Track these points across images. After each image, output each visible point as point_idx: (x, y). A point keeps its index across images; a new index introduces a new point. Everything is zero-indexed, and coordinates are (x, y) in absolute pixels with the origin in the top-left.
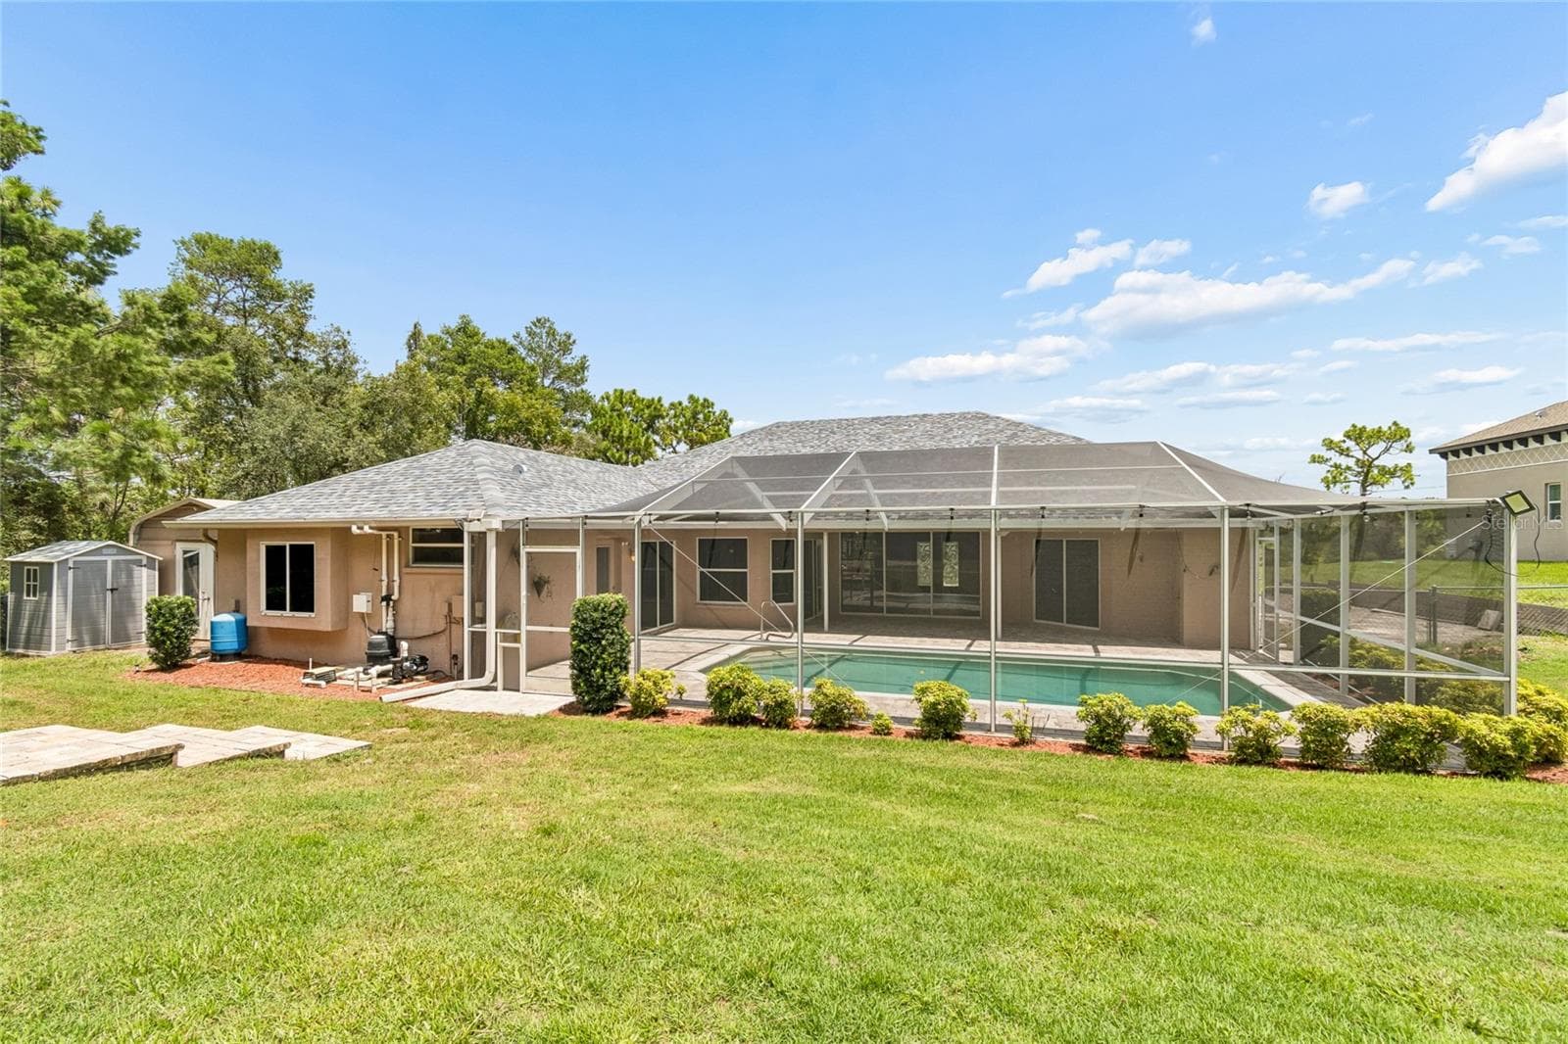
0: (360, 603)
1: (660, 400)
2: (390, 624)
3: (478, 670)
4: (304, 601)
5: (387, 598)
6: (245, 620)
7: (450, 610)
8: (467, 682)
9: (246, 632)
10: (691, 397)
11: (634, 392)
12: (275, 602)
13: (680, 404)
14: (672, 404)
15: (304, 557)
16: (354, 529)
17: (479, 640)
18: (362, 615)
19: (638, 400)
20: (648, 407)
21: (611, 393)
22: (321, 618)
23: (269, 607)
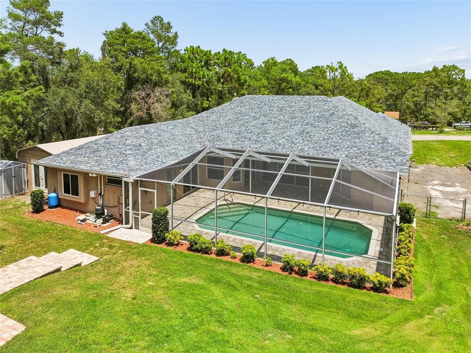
0: (92, 194)
1: (210, 51)
2: (101, 202)
3: (127, 223)
4: (76, 192)
5: (100, 194)
6: (58, 196)
7: (119, 200)
8: (124, 226)
9: (59, 199)
10: (224, 50)
11: (199, 47)
12: (67, 191)
13: (219, 53)
14: (215, 54)
15: (75, 179)
16: (90, 175)
17: (127, 213)
18: (93, 198)
19: (200, 51)
20: (205, 55)
21: (189, 47)
22: (81, 198)
23: (65, 193)
